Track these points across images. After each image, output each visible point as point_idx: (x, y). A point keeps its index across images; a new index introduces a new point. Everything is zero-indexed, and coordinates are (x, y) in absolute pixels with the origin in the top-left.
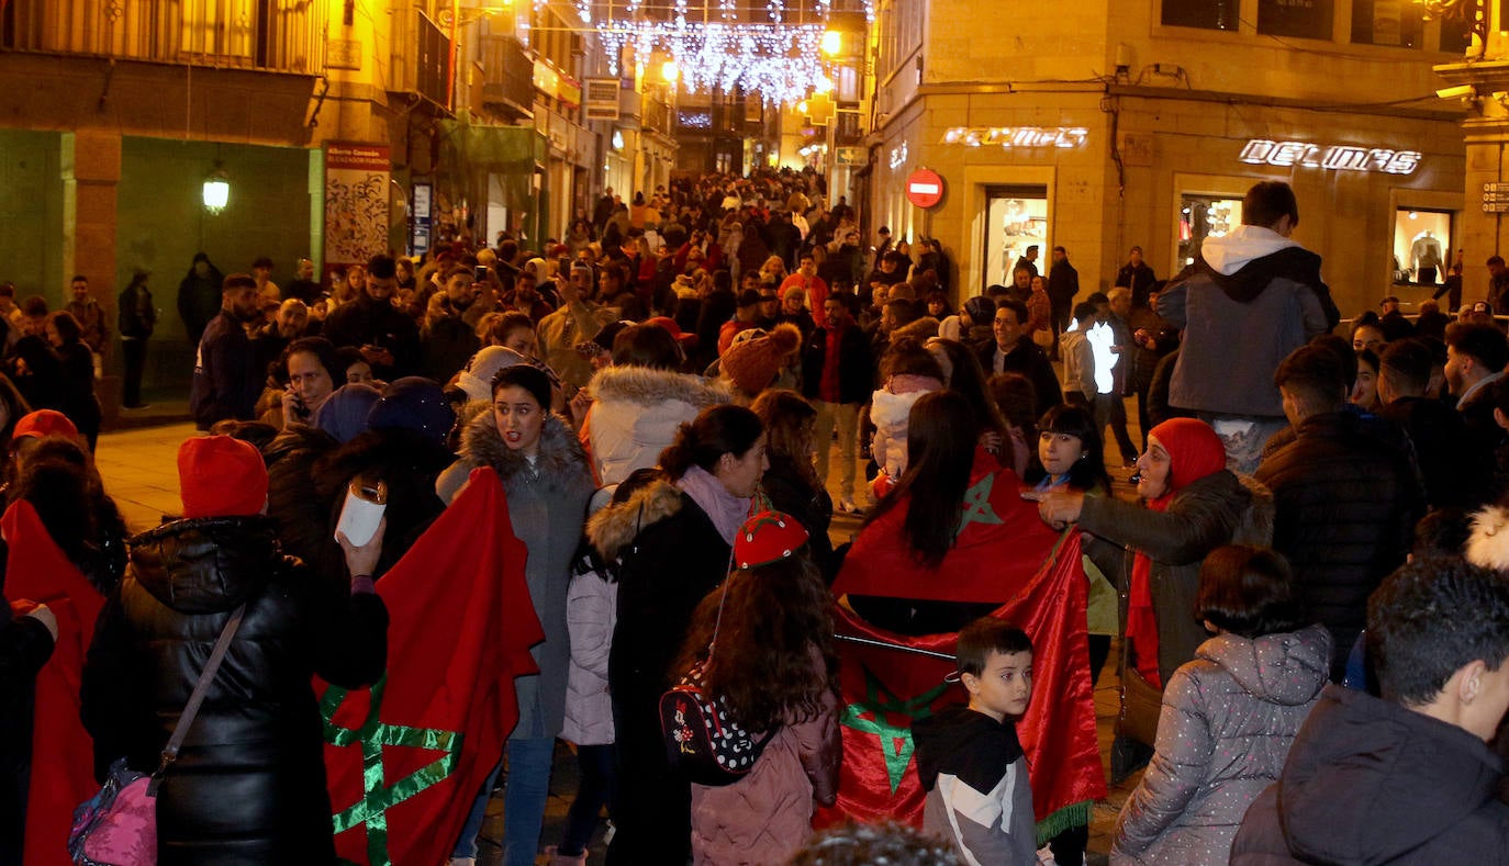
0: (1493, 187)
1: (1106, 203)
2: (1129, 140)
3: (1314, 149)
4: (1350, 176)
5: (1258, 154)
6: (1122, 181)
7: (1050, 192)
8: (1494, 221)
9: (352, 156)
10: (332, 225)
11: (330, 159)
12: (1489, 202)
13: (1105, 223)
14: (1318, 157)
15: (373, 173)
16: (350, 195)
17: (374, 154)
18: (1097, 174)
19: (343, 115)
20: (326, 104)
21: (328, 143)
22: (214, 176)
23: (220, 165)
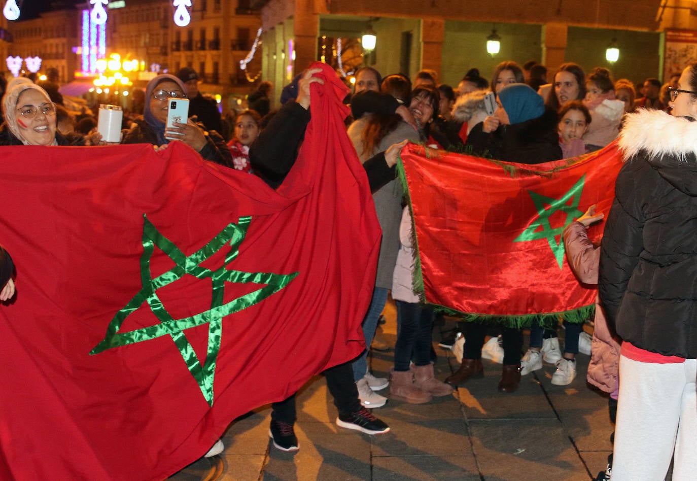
9: (679, 36)
10: (668, 70)
11: (668, 37)
15: (690, 44)
16: (677, 55)
17: (691, 35)
19: (676, 16)
20: (667, 10)
21: (667, 30)
22: (611, 46)
23: (614, 40)
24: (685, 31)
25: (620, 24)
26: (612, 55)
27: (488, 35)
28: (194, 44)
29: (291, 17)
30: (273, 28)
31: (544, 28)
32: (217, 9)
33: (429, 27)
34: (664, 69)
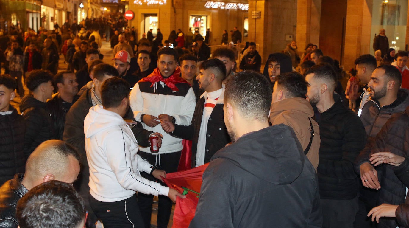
0: (254, 12)
1: (171, 18)
2: (177, 2)
3: (223, 4)
4: (232, 11)
5: (209, 5)
6: (175, 12)
7: (158, 15)
8: (254, 20)
12: (253, 16)
13: (171, 22)
14: (224, 6)
18: (169, 10)
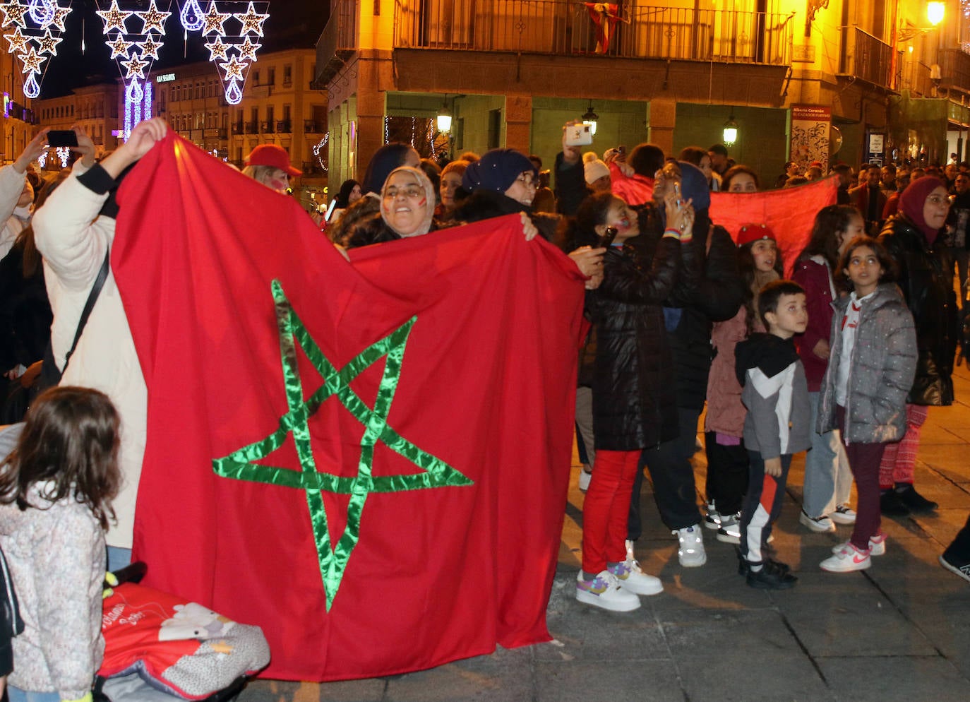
9: (808, 112)
10: (795, 152)
11: (795, 115)
15: (820, 122)
16: (806, 135)
17: (821, 111)
19: (803, 89)
20: (792, 83)
21: (793, 106)
22: (728, 125)
23: (732, 118)
24: (815, 106)
25: (737, 100)
26: (730, 136)
27: (583, 113)
28: (260, 125)
29: (354, 95)
30: (338, 107)
31: (649, 104)
32: (287, 83)
33: (514, 105)
34: (790, 152)
